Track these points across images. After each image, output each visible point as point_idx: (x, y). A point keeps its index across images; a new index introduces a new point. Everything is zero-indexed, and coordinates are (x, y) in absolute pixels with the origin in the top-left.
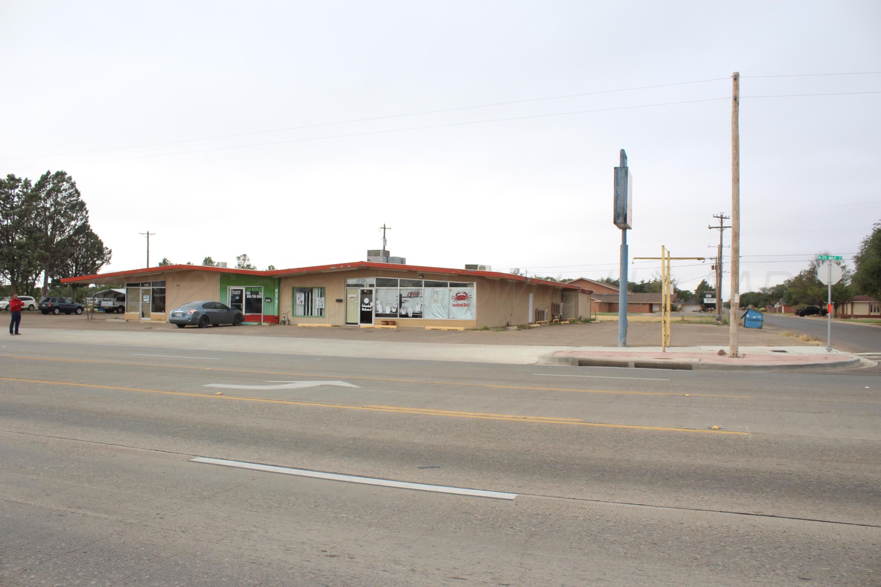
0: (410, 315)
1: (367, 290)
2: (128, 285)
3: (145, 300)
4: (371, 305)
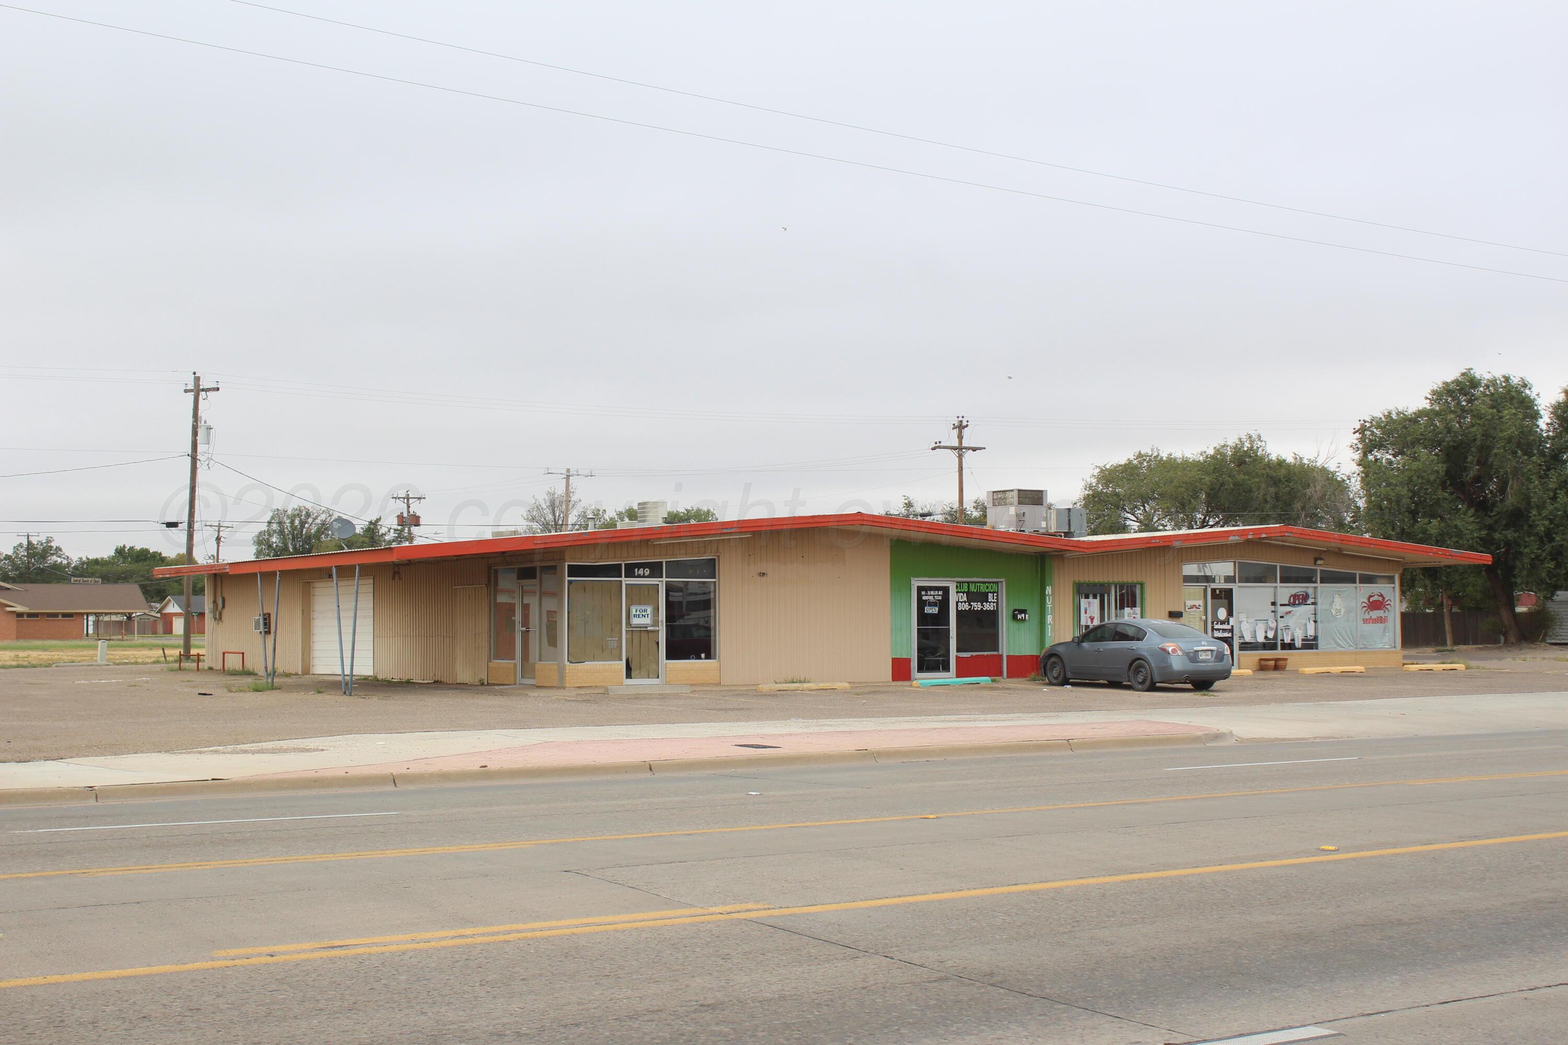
0: (1298, 644)
1: (1221, 590)
2: (575, 571)
3: (635, 621)
4: (1231, 623)
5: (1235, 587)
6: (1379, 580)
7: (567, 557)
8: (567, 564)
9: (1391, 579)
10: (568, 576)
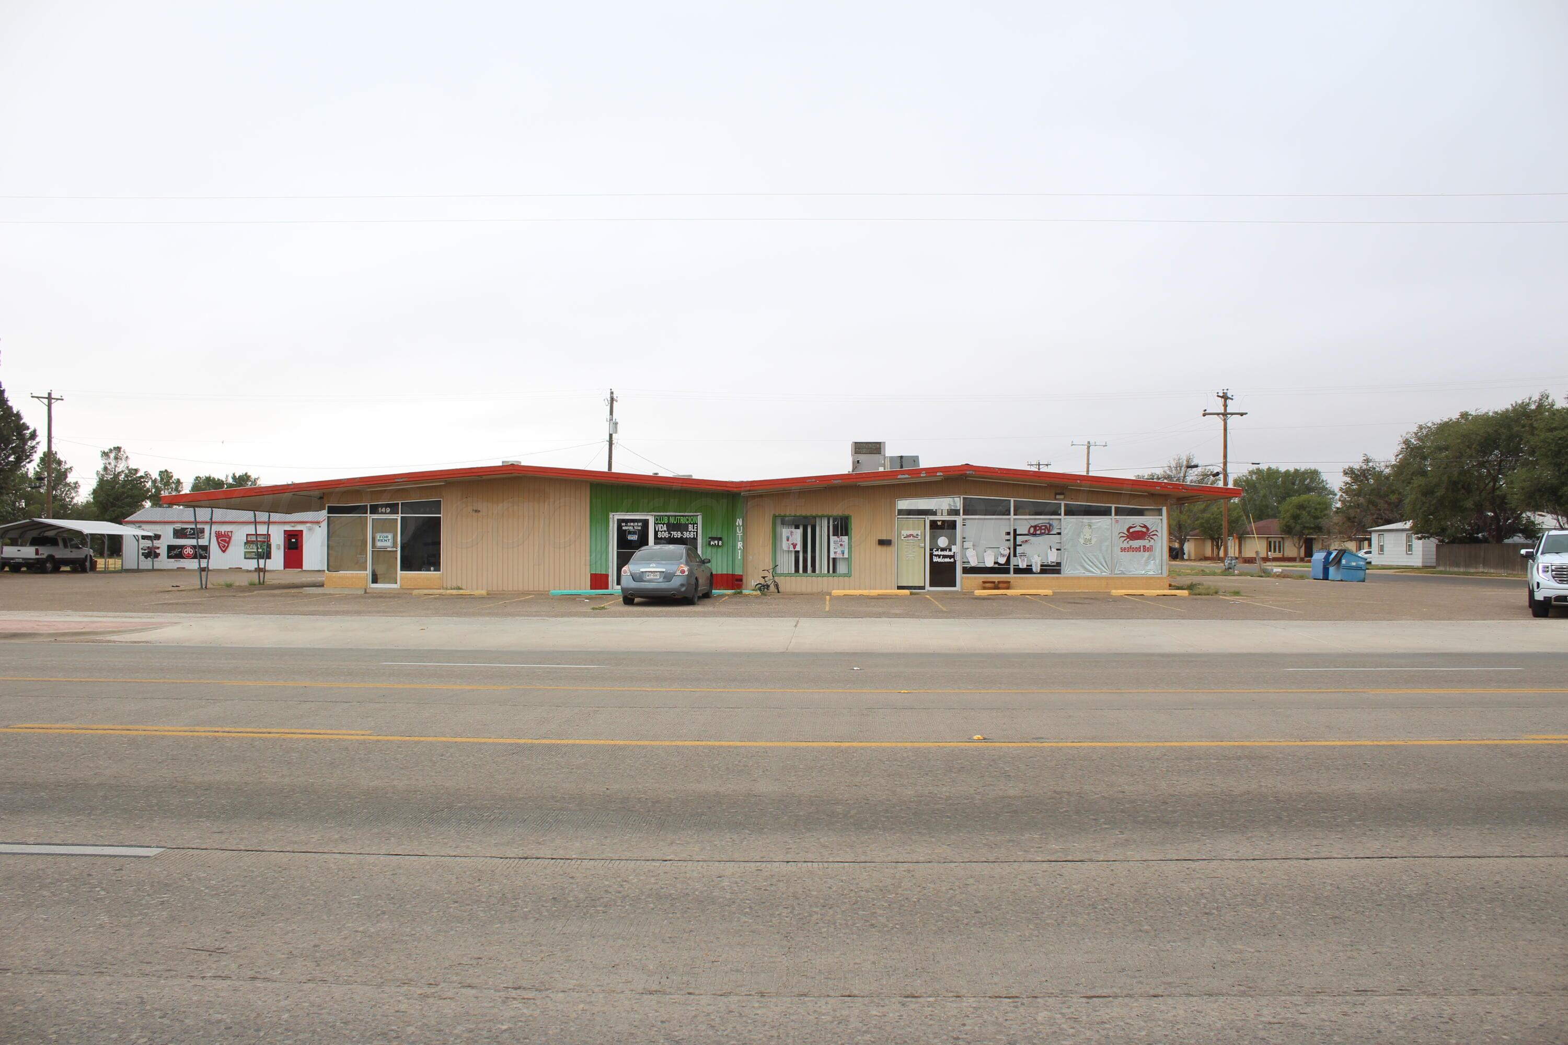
0: (1037, 569)
1: (943, 522)
2: (332, 510)
3: (379, 544)
5: (959, 519)
6: (1141, 513)
8: (327, 505)
9: (1159, 512)
10: (328, 514)
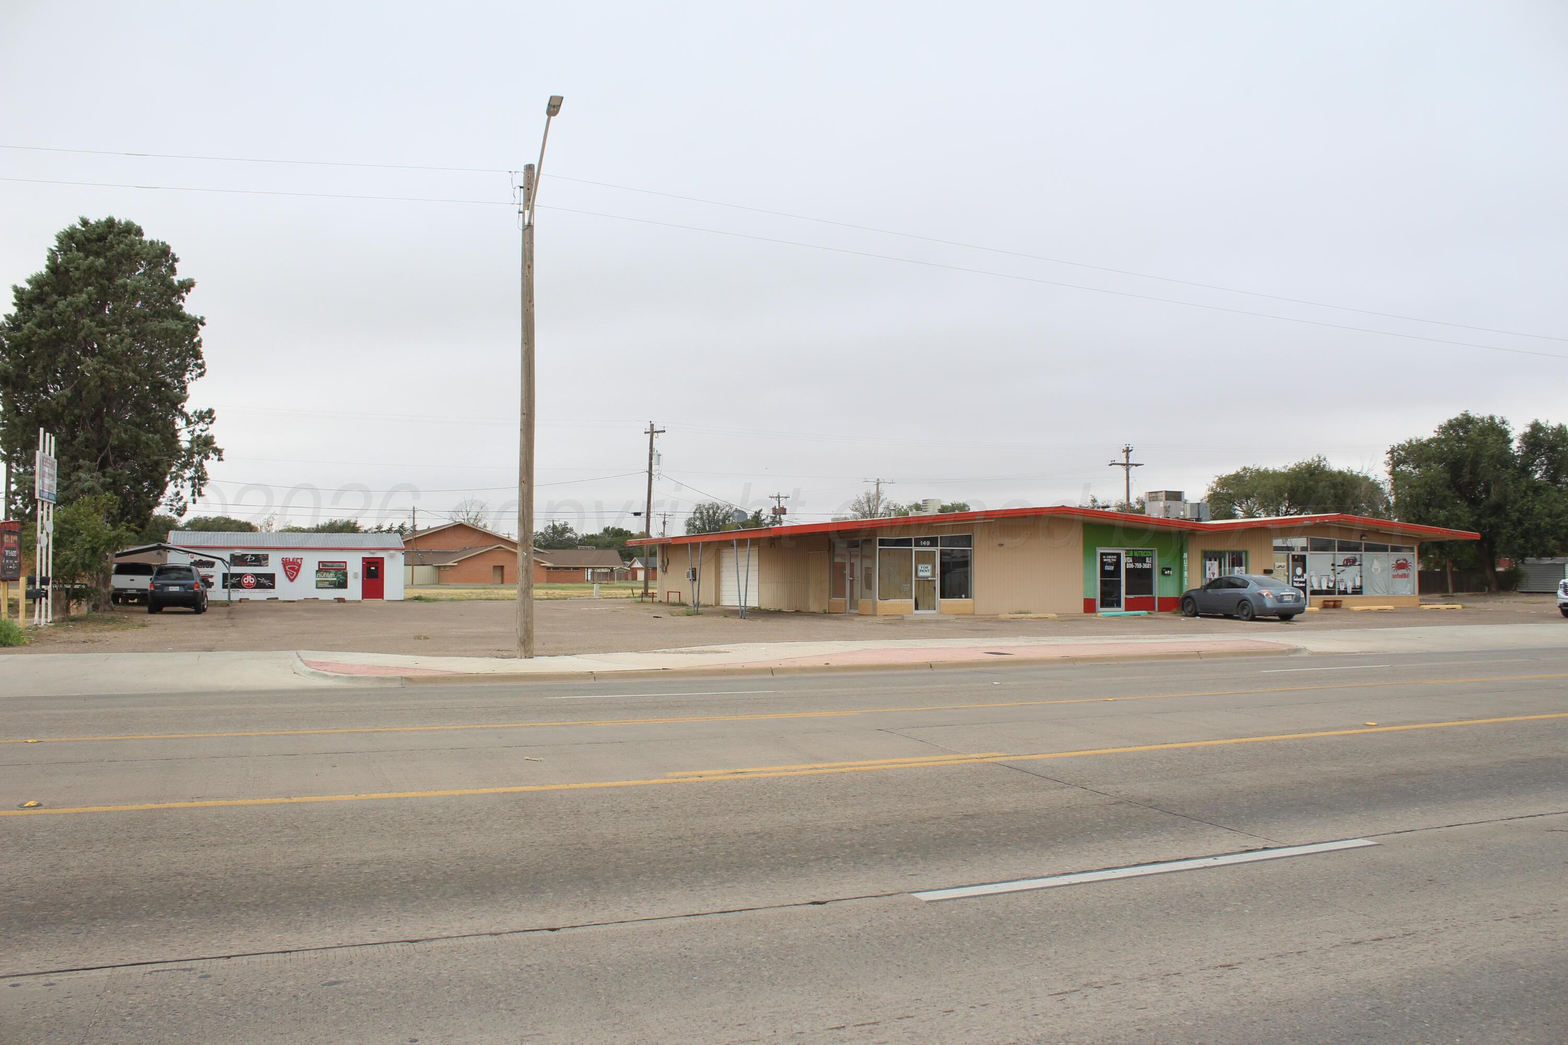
0: (1350, 591)
1: (1298, 556)
2: (882, 542)
3: (921, 574)
4: (1305, 577)
5: (1308, 554)
6: (1404, 550)
7: (878, 534)
8: (878, 538)
9: (1412, 549)
10: (879, 546)
